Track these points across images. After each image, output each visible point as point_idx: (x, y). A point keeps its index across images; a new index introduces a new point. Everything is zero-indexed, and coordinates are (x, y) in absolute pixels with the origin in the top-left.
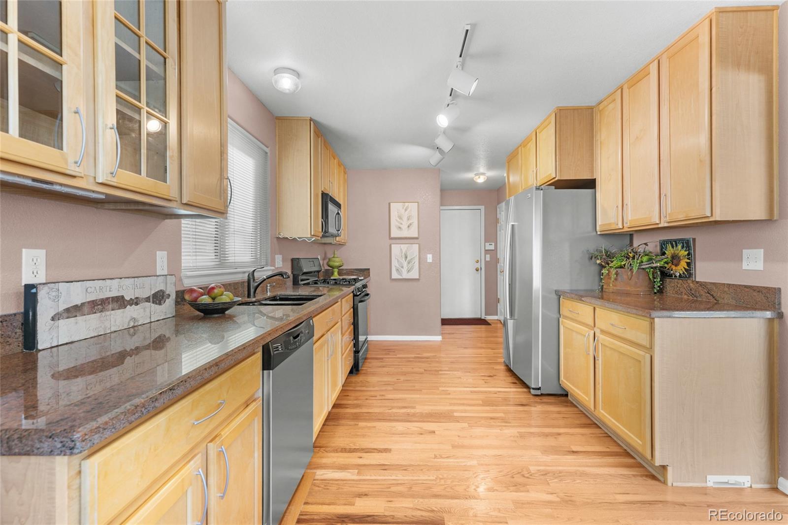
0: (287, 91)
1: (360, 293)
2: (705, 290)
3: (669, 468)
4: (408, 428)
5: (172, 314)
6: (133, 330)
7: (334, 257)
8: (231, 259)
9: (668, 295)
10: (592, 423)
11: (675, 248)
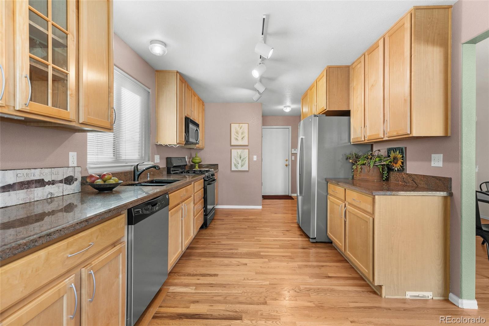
0: (159, 55)
1: (208, 179)
2: (411, 179)
3: (383, 287)
4: (231, 262)
5: (78, 191)
6: (51, 199)
7: (196, 157)
8: (123, 157)
9: (391, 181)
10: (344, 259)
11: (395, 153)
